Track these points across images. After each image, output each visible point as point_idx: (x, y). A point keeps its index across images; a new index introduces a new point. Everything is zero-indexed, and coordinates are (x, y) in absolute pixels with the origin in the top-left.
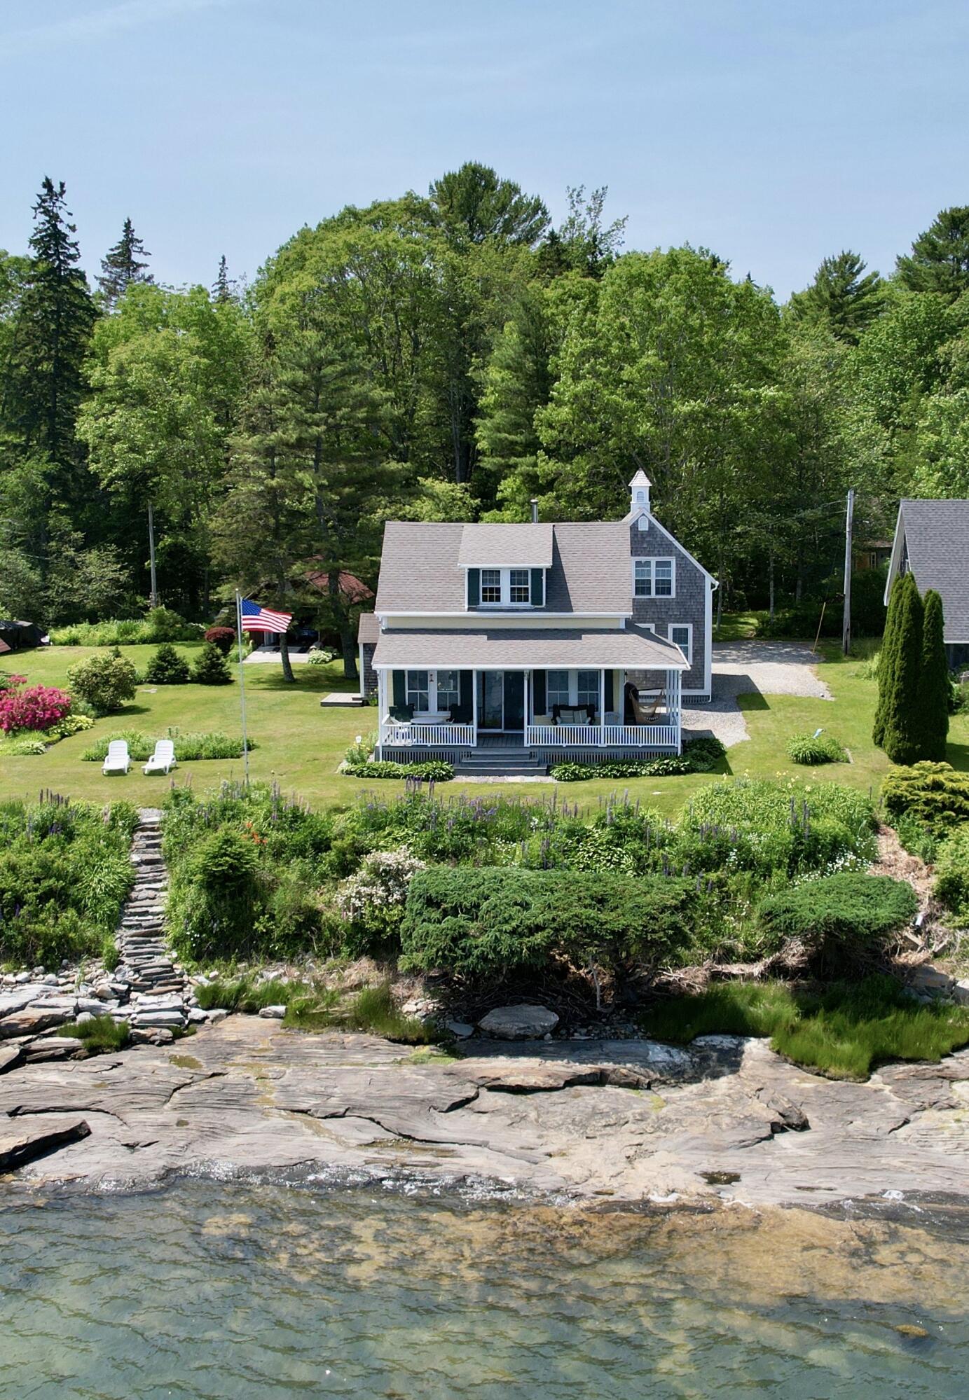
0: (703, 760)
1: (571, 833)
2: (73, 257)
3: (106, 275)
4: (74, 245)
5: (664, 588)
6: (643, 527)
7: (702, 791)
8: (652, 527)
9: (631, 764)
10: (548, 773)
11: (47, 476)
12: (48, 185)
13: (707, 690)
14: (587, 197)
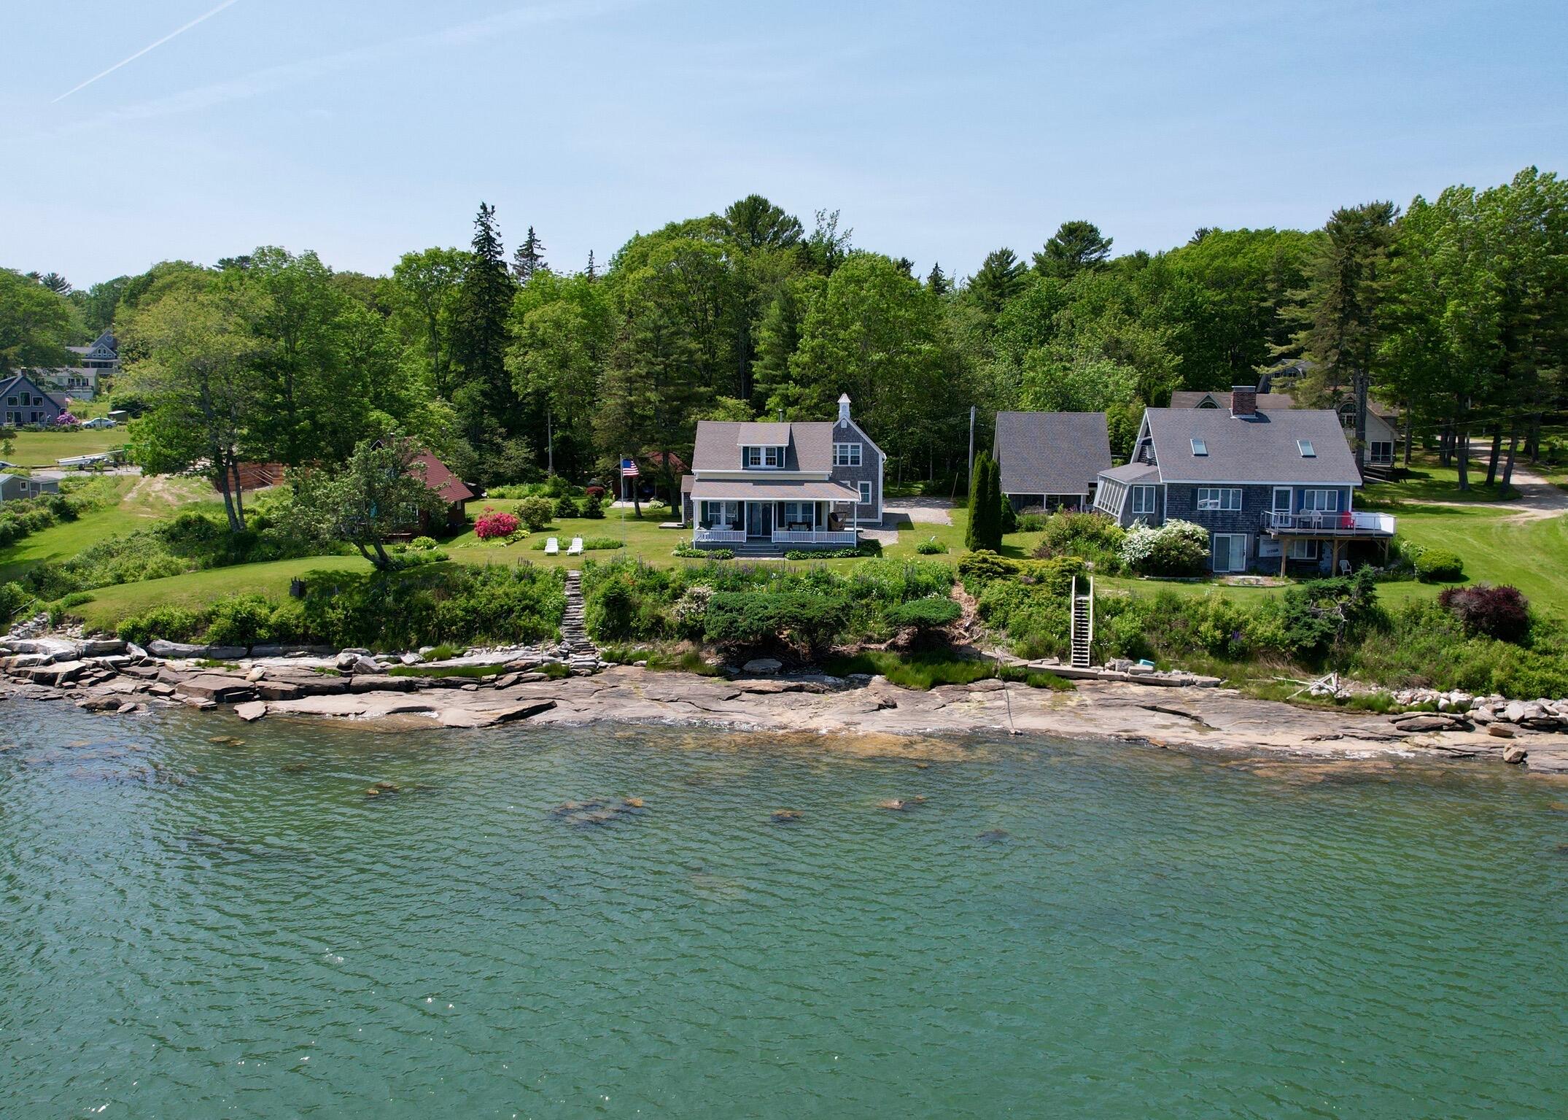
0: (868, 550)
1: (792, 581)
2: (500, 253)
3: (517, 263)
4: (500, 245)
5: (855, 460)
6: (844, 426)
7: (862, 563)
8: (849, 425)
9: (828, 552)
10: (784, 556)
11: (483, 393)
12: (484, 207)
13: (880, 519)
14: (827, 216)
